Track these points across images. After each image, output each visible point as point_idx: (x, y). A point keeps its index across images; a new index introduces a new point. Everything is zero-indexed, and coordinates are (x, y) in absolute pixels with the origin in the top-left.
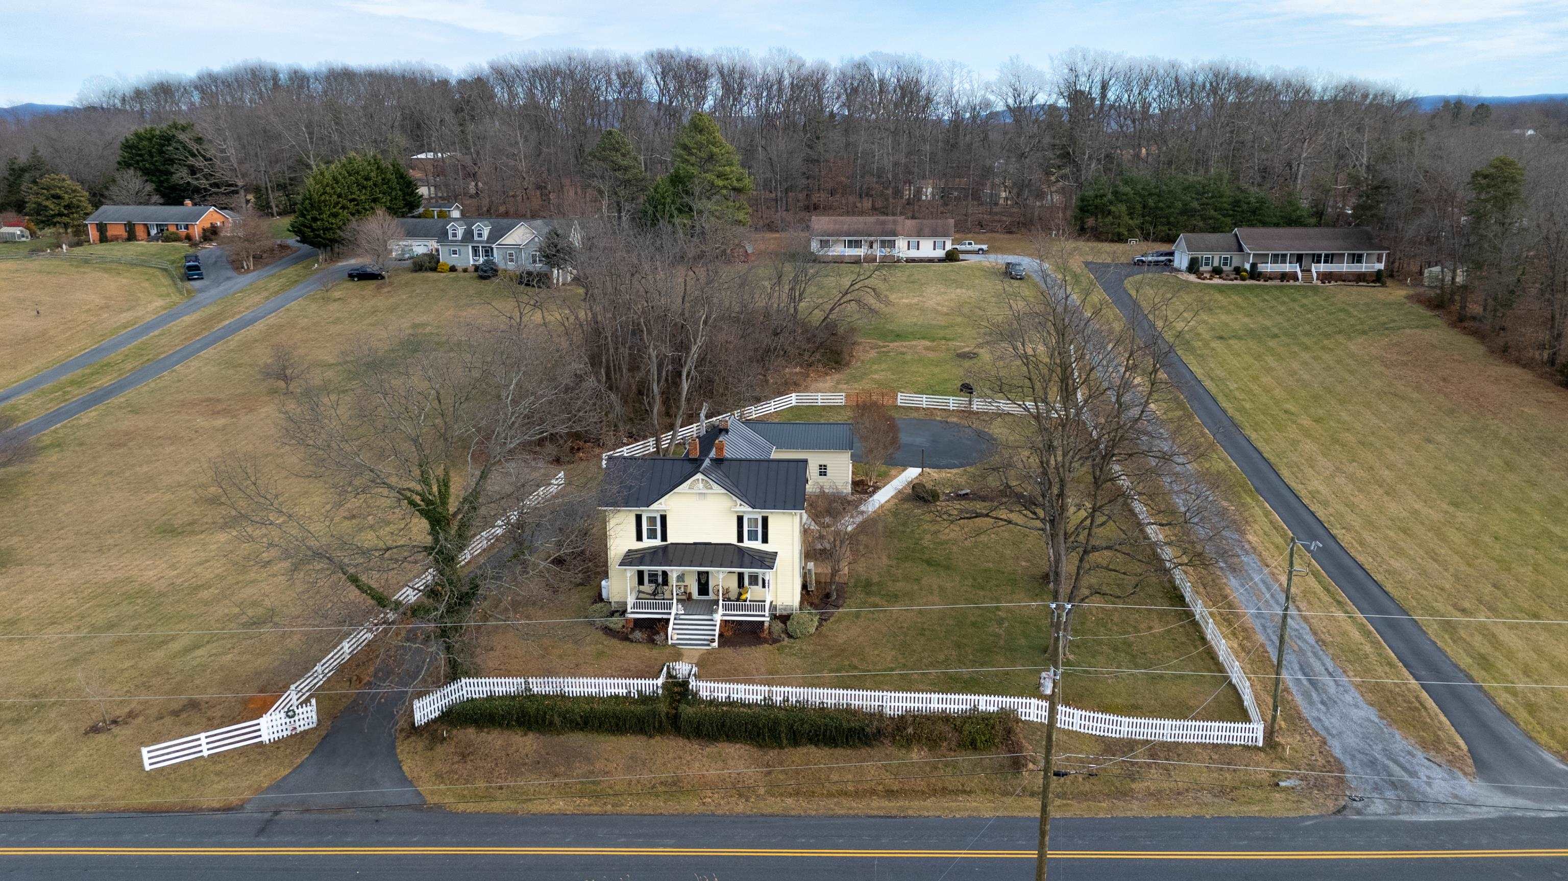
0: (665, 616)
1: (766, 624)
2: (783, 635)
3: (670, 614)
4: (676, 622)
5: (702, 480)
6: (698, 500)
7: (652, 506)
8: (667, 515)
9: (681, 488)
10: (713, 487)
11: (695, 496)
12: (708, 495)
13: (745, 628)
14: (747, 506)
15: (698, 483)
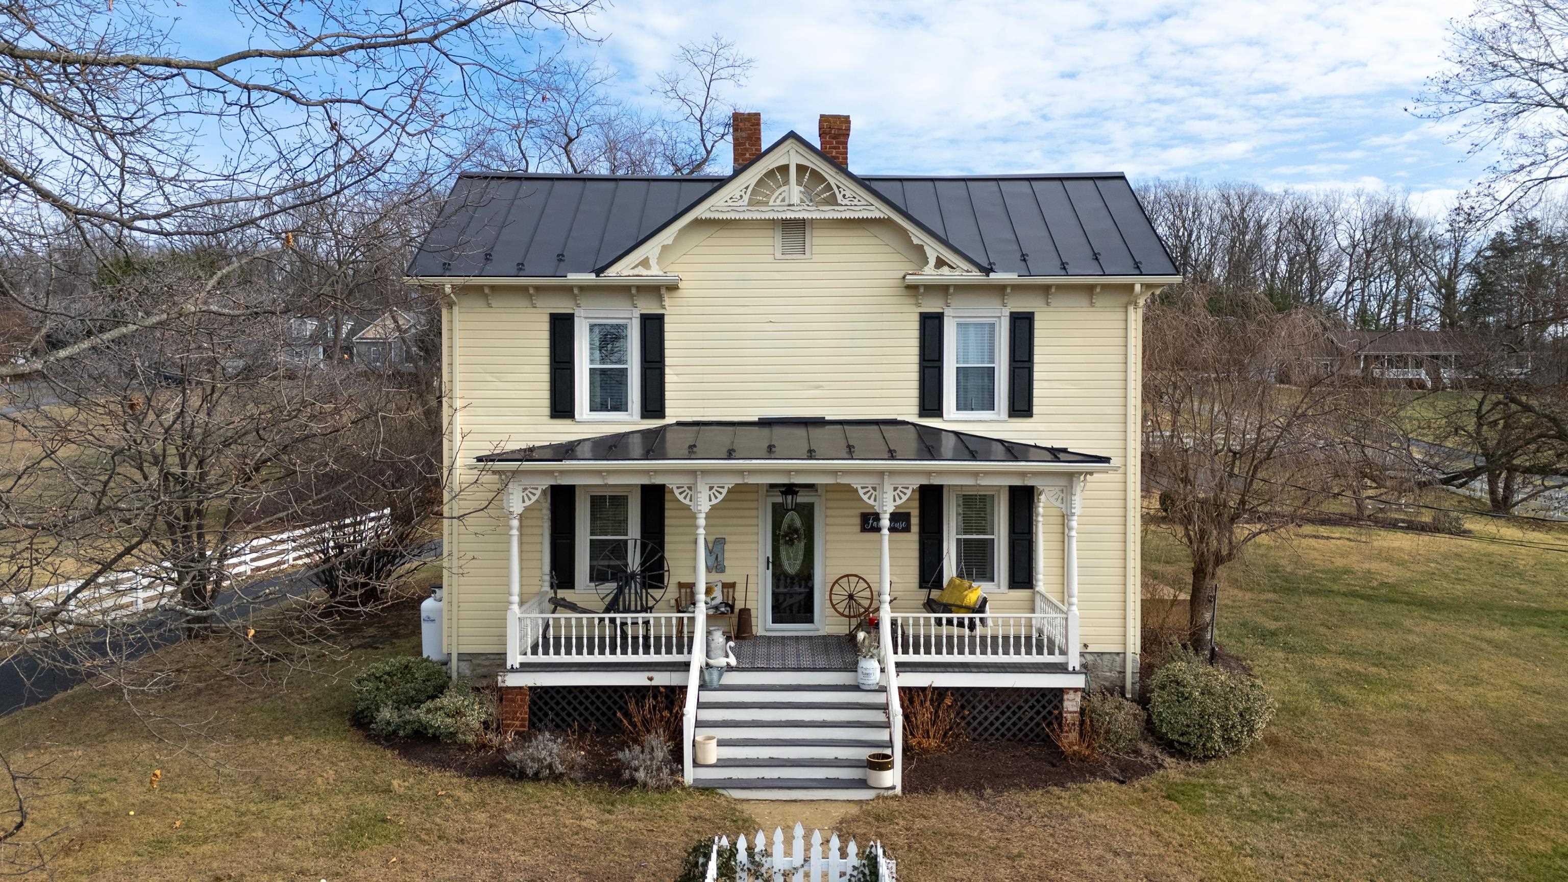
0: (662, 679)
1: (1072, 704)
2: (1145, 748)
3: (686, 666)
4: (709, 696)
5: (801, 169)
6: (778, 255)
7: (612, 271)
8: (667, 319)
9: (722, 203)
10: (839, 197)
11: (770, 241)
12: (816, 233)
13: (980, 724)
14: (964, 265)
15: (786, 182)
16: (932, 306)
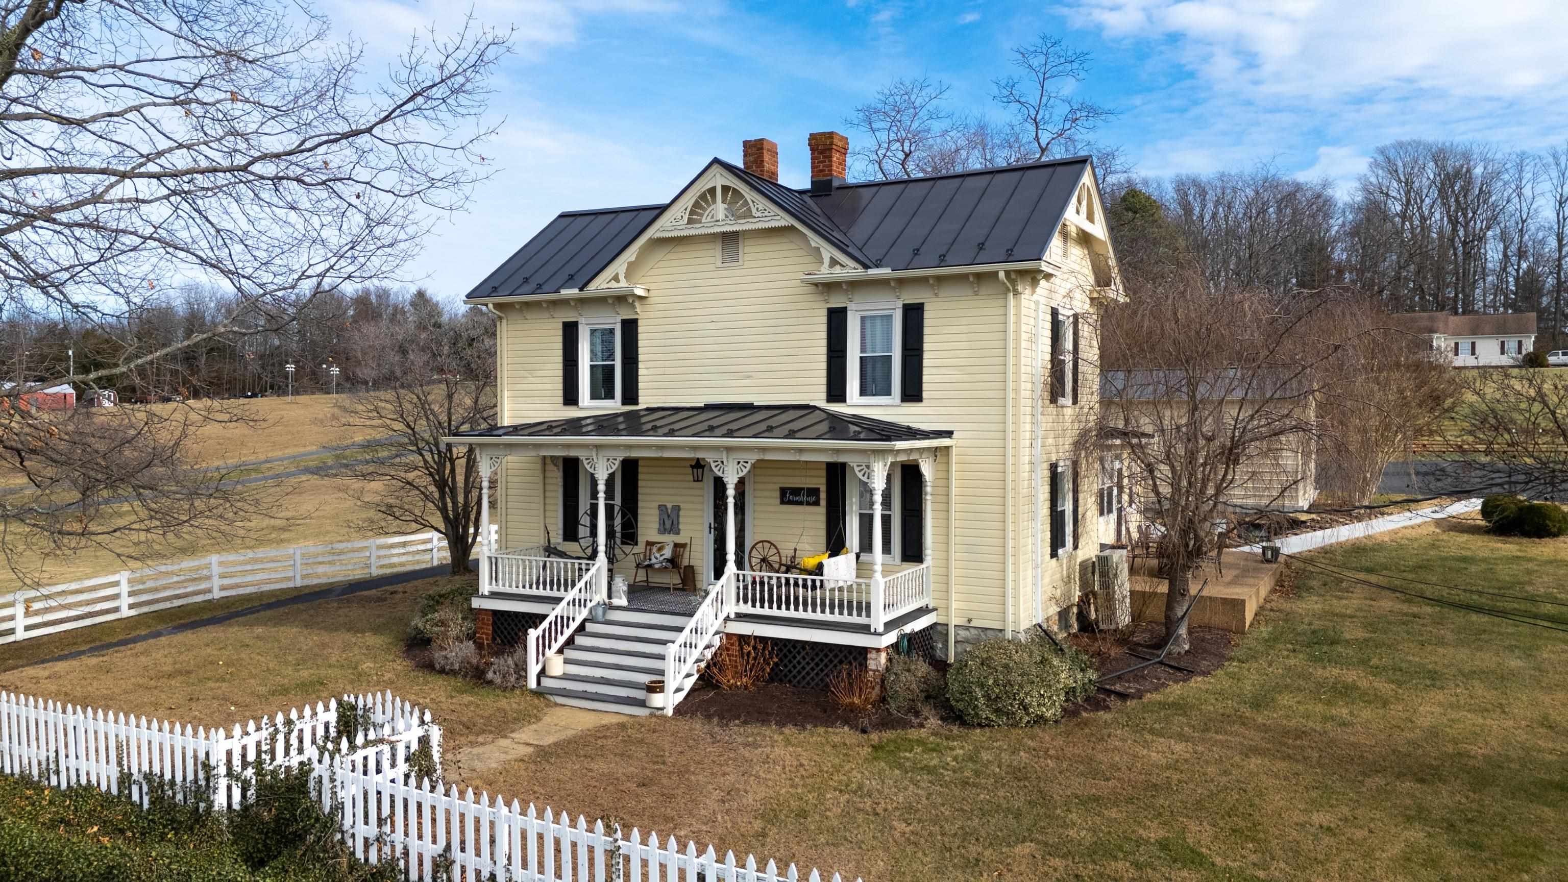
1: (874, 663)
2: (927, 709)
4: (593, 627)
5: (725, 189)
6: (719, 264)
7: (593, 286)
8: (640, 323)
9: (668, 224)
10: (754, 210)
11: (711, 253)
12: (747, 242)
13: (799, 672)
14: (851, 263)
15: (714, 201)
16: (837, 302)
